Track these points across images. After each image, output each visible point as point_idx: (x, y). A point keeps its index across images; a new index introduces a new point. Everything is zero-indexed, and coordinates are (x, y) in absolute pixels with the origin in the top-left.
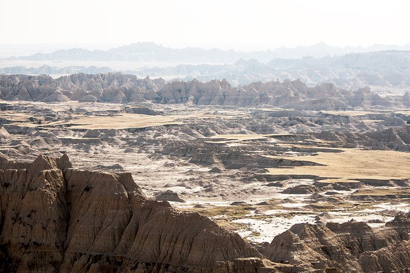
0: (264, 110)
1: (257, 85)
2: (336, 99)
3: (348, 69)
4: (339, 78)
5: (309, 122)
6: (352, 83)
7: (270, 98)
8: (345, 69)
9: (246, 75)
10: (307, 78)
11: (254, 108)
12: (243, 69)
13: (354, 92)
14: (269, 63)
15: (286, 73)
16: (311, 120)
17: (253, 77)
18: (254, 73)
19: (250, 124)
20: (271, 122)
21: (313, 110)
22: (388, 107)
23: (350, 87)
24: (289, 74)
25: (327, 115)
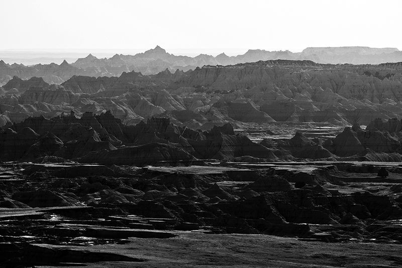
0: (46, 165)
1: (37, 121)
2: (173, 145)
3: (200, 94)
4: (183, 109)
5: (123, 186)
6: (205, 119)
7: (59, 145)
8: (195, 94)
9: (22, 106)
10: (127, 109)
11: (31, 163)
12: (18, 95)
13: (205, 133)
14: (63, 84)
15: (92, 102)
16: (126, 183)
17: (35, 109)
18: (37, 102)
19: (21, 190)
20: (56, 186)
21: (132, 165)
22: (264, 159)
23: (201, 125)
24: (96, 103)
25: (156, 173)
